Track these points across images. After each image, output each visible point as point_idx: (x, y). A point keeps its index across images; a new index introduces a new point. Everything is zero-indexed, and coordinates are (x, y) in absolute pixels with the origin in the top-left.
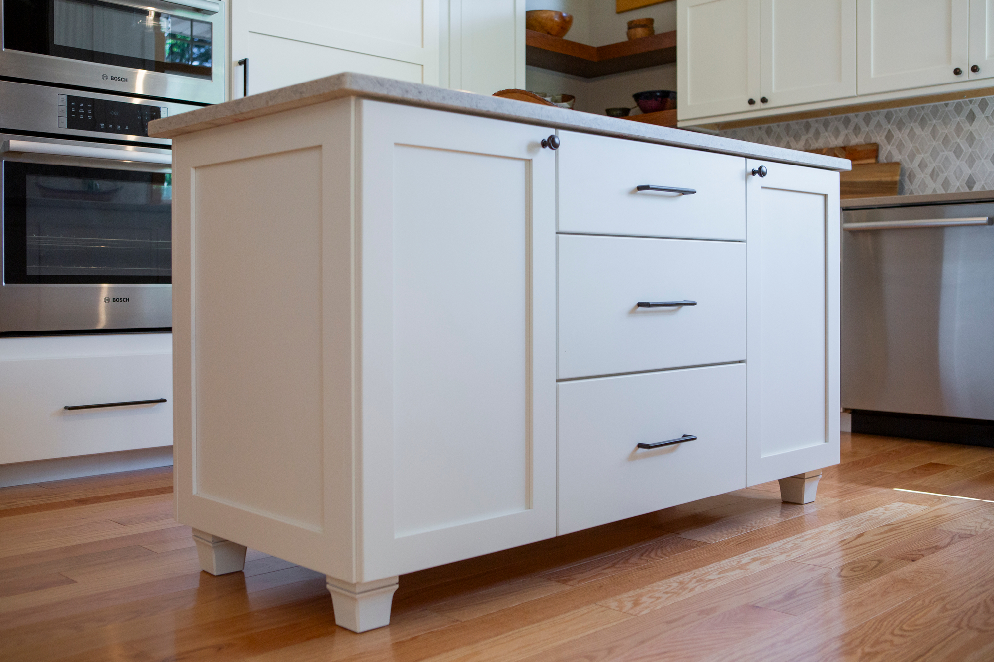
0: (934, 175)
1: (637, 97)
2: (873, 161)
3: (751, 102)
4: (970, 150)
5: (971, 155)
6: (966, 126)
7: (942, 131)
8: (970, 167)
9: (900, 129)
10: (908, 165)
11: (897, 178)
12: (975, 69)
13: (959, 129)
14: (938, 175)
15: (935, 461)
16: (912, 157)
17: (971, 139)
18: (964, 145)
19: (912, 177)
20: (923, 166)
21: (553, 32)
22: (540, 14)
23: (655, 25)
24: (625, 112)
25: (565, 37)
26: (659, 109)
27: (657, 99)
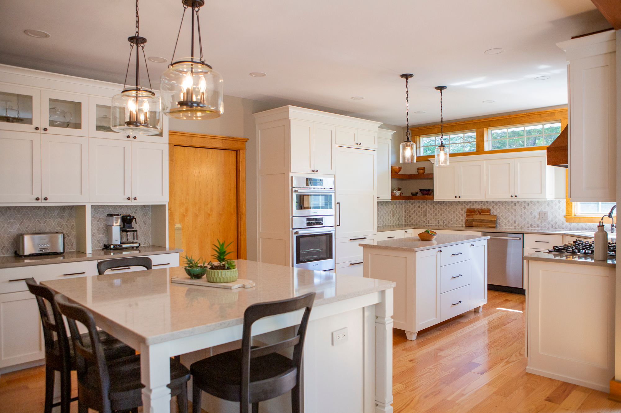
0: (505, 219)
1: (421, 190)
2: (489, 214)
3: (456, 197)
4: (515, 213)
5: (515, 215)
6: (514, 207)
7: (508, 207)
8: (515, 218)
9: (496, 205)
10: (499, 216)
11: (496, 220)
12: (516, 196)
13: (512, 208)
14: (506, 219)
15: (507, 299)
16: (499, 213)
17: (515, 210)
18: (513, 212)
19: (499, 219)
20: (502, 216)
21: (397, 172)
22: (394, 167)
23: (425, 169)
24: (416, 194)
25: (400, 173)
26: (427, 194)
27: (427, 191)
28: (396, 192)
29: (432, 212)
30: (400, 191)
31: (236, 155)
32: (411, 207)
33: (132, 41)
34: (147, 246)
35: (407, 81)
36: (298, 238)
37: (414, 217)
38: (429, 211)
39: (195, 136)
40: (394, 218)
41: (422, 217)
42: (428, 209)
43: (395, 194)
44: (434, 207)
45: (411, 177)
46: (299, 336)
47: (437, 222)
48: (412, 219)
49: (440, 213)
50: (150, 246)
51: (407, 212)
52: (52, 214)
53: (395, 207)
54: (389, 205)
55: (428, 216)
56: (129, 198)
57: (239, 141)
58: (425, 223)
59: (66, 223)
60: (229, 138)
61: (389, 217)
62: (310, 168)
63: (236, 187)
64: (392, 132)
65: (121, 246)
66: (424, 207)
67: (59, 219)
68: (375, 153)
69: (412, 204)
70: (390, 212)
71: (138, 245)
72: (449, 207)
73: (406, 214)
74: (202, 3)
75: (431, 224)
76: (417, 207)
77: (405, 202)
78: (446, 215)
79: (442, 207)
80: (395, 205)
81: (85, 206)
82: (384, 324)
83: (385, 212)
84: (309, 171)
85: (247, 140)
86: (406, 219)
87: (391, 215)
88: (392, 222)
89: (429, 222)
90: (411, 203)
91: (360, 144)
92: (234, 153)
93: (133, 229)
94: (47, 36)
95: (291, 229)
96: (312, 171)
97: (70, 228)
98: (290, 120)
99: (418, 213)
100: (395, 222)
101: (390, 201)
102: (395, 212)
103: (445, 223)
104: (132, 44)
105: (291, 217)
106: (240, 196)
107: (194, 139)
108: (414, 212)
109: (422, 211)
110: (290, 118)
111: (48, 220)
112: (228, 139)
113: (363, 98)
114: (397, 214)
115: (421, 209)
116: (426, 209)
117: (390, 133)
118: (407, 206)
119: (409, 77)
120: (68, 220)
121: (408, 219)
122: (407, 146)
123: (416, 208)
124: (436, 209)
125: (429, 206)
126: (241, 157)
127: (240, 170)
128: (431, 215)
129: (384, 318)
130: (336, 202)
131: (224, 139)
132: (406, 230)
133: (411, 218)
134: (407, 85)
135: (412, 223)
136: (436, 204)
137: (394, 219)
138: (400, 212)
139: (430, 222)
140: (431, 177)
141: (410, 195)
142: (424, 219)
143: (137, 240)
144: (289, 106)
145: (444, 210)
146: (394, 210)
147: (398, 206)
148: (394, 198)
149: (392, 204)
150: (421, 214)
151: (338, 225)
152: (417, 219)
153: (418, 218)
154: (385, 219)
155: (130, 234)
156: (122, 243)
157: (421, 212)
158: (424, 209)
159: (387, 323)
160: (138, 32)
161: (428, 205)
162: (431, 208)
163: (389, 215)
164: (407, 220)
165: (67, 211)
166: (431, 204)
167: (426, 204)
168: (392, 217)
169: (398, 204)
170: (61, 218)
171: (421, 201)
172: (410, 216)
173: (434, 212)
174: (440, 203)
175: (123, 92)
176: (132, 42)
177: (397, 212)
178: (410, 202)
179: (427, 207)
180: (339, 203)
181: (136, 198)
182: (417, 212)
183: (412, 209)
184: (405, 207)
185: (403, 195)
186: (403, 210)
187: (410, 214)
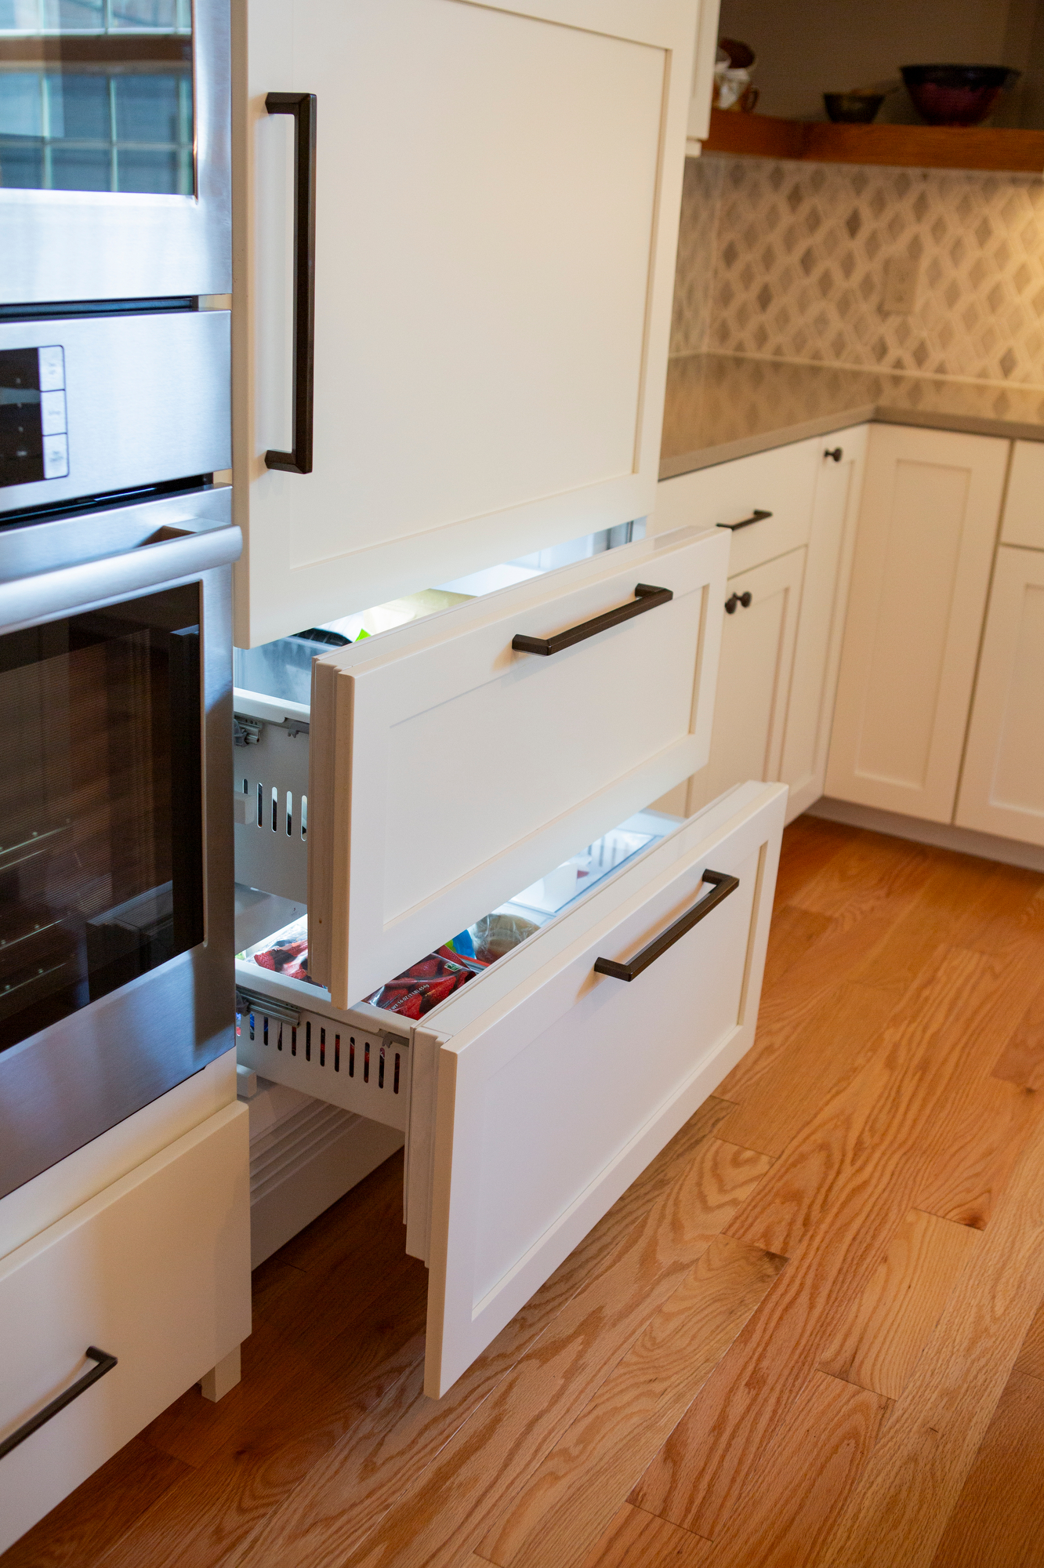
24: (869, 102)
26: (968, 116)
27: (974, 85)
29: (960, 274)
30: (742, 75)
32: (786, 219)
37: (803, 306)
38: (934, 264)
41: (868, 308)
42: (934, 251)
44: (989, 234)
47: (993, 362)
48: (783, 318)
49: (1032, 289)
51: (746, 257)
55: (918, 306)
58: (890, 359)
66: (895, 226)
69: (795, 198)
73: (733, 275)
75: (941, 369)
76: (834, 220)
86: (730, 313)
89: (921, 355)
90: (787, 187)
99: (837, 275)
108: (807, 261)
109: (876, 266)
115: (873, 245)
116: (915, 248)
118: (750, 214)
121: (742, 316)
123: (823, 229)
124: (1003, 255)
125: (939, 228)
128: (952, 295)
132: (832, 442)
133: (773, 308)
135: (778, 351)
139: (936, 355)
141: (814, 107)
142: (887, 330)
150: (867, 285)
151: (274, 460)
152: (822, 321)
153: (833, 314)
157: (862, 267)
158: (898, 248)
161: (931, 217)
162: (958, 244)
164: (733, 325)
167: (921, 206)
171: (877, 176)
172: (765, 299)
178: (777, 178)
179: (924, 229)
182: (828, 264)
183: (789, 241)
184: (731, 215)
185: (763, 108)
186: (716, 249)
187: (772, 278)
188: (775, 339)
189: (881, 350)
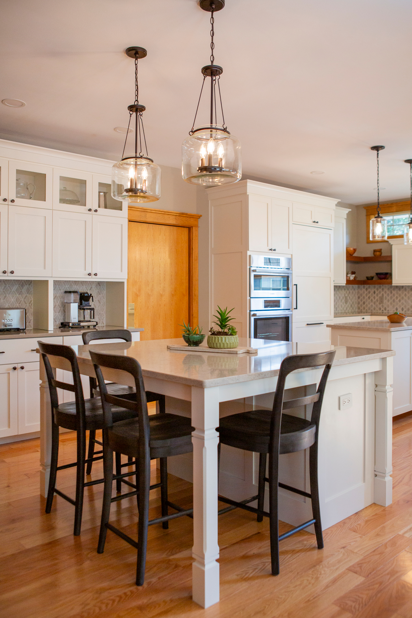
1: (377, 274)
21: (351, 254)
22: (348, 249)
23: (382, 251)
24: (372, 278)
25: (354, 255)
26: (384, 278)
27: (384, 275)
28: (350, 276)
29: (389, 298)
30: (354, 275)
31: (188, 232)
32: (366, 292)
33: (131, 109)
34: (102, 326)
35: (378, 154)
36: (256, 320)
37: (369, 304)
38: (386, 297)
39: (149, 211)
40: (347, 304)
41: (378, 303)
42: (385, 295)
43: (349, 278)
44: (391, 293)
45: (366, 260)
46: (319, 393)
47: (394, 309)
48: (367, 305)
49: (398, 299)
50: (104, 326)
51: (361, 298)
52: (10, 288)
53: (348, 292)
54: (341, 290)
55: (384, 302)
56: (90, 273)
57: (192, 217)
58: (381, 310)
59: (25, 299)
60: (183, 214)
61: (342, 304)
62: (268, 246)
63: (188, 266)
64: (347, 211)
65: (79, 325)
66: (380, 292)
67: (18, 295)
68: (331, 232)
69: (367, 289)
70: (343, 298)
71: (95, 323)
72: (408, 293)
73: (360, 300)
74: (221, 71)
75: (388, 311)
76: (372, 292)
77: (359, 287)
78: (406, 301)
79: (400, 292)
80: (348, 290)
81: (47, 281)
82: (385, 392)
83: (338, 298)
84: (266, 250)
85: (200, 217)
86: (359, 305)
87: (343, 301)
88: (345, 309)
89: (385, 309)
90: (365, 289)
91: (317, 222)
92: (186, 231)
93: (91, 307)
94: (22, 105)
95: (248, 311)
96: (270, 250)
97: (28, 305)
98: (248, 195)
100: (348, 309)
101: (345, 285)
102: (348, 298)
103: (404, 310)
104: (131, 112)
105: (248, 298)
106: (192, 276)
107: (148, 215)
108: (369, 298)
109: (378, 298)
110: (248, 194)
111: (7, 295)
112: (181, 215)
113: (323, 173)
114: (349, 301)
115: (377, 295)
116: (383, 295)
117: (345, 211)
118: (361, 292)
119: (380, 149)
120: (26, 296)
121: (361, 306)
122: (377, 222)
123: (371, 294)
124: (394, 295)
125: (385, 292)
126: (194, 235)
127: (192, 249)
128: (388, 301)
129: (385, 386)
130: (293, 284)
131: (177, 215)
132: (363, 317)
133: (365, 304)
134: (378, 157)
135: (366, 310)
136: (394, 290)
137: (347, 306)
138: (353, 298)
139: (387, 309)
140: (389, 260)
141: (365, 279)
142: (381, 306)
143: (94, 318)
144: (248, 180)
145: (403, 295)
146: (346, 295)
147: (351, 292)
148: (349, 282)
149: (345, 290)
150: (377, 300)
151: (295, 309)
152: (372, 305)
154: (337, 305)
155: (87, 312)
156: (79, 322)
157: (376, 298)
158: (381, 295)
159: (388, 391)
160: (137, 100)
161: (384, 291)
162: (388, 294)
163: (341, 300)
164: (360, 307)
165: (26, 287)
166: (388, 289)
167: (383, 289)
168: (344, 304)
169: (351, 290)
170: (20, 294)
171: (377, 286)
172: (364, 303)
173: (391, 298)
174: (400, 288)
175: (123, 160)
176: (131, 111)
177: (350, 298)
178: (364, 287)
180: (296, 285)
181: (96, 274)
182: (372, 298)
183: (366, 295)
184: (358, 292)
185: (358, 279)
186: (357, 297)
187: (365, 300)
188: (366, 309)
189: (380, 309)
